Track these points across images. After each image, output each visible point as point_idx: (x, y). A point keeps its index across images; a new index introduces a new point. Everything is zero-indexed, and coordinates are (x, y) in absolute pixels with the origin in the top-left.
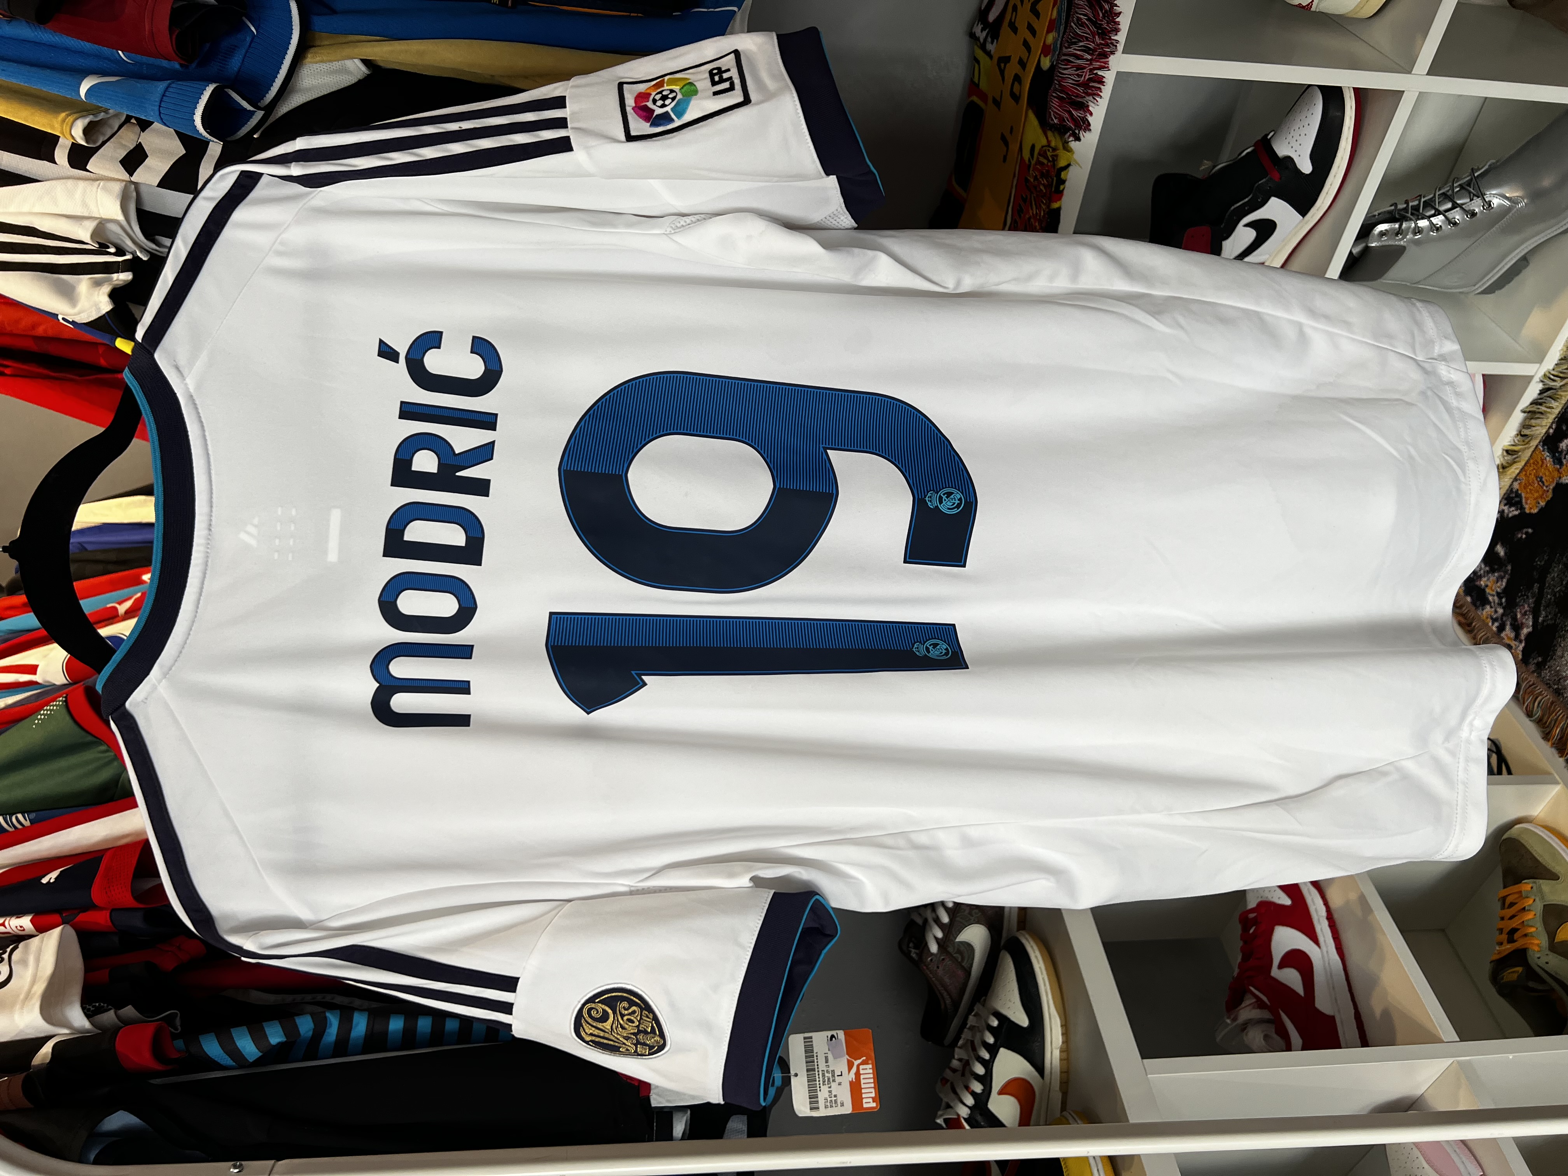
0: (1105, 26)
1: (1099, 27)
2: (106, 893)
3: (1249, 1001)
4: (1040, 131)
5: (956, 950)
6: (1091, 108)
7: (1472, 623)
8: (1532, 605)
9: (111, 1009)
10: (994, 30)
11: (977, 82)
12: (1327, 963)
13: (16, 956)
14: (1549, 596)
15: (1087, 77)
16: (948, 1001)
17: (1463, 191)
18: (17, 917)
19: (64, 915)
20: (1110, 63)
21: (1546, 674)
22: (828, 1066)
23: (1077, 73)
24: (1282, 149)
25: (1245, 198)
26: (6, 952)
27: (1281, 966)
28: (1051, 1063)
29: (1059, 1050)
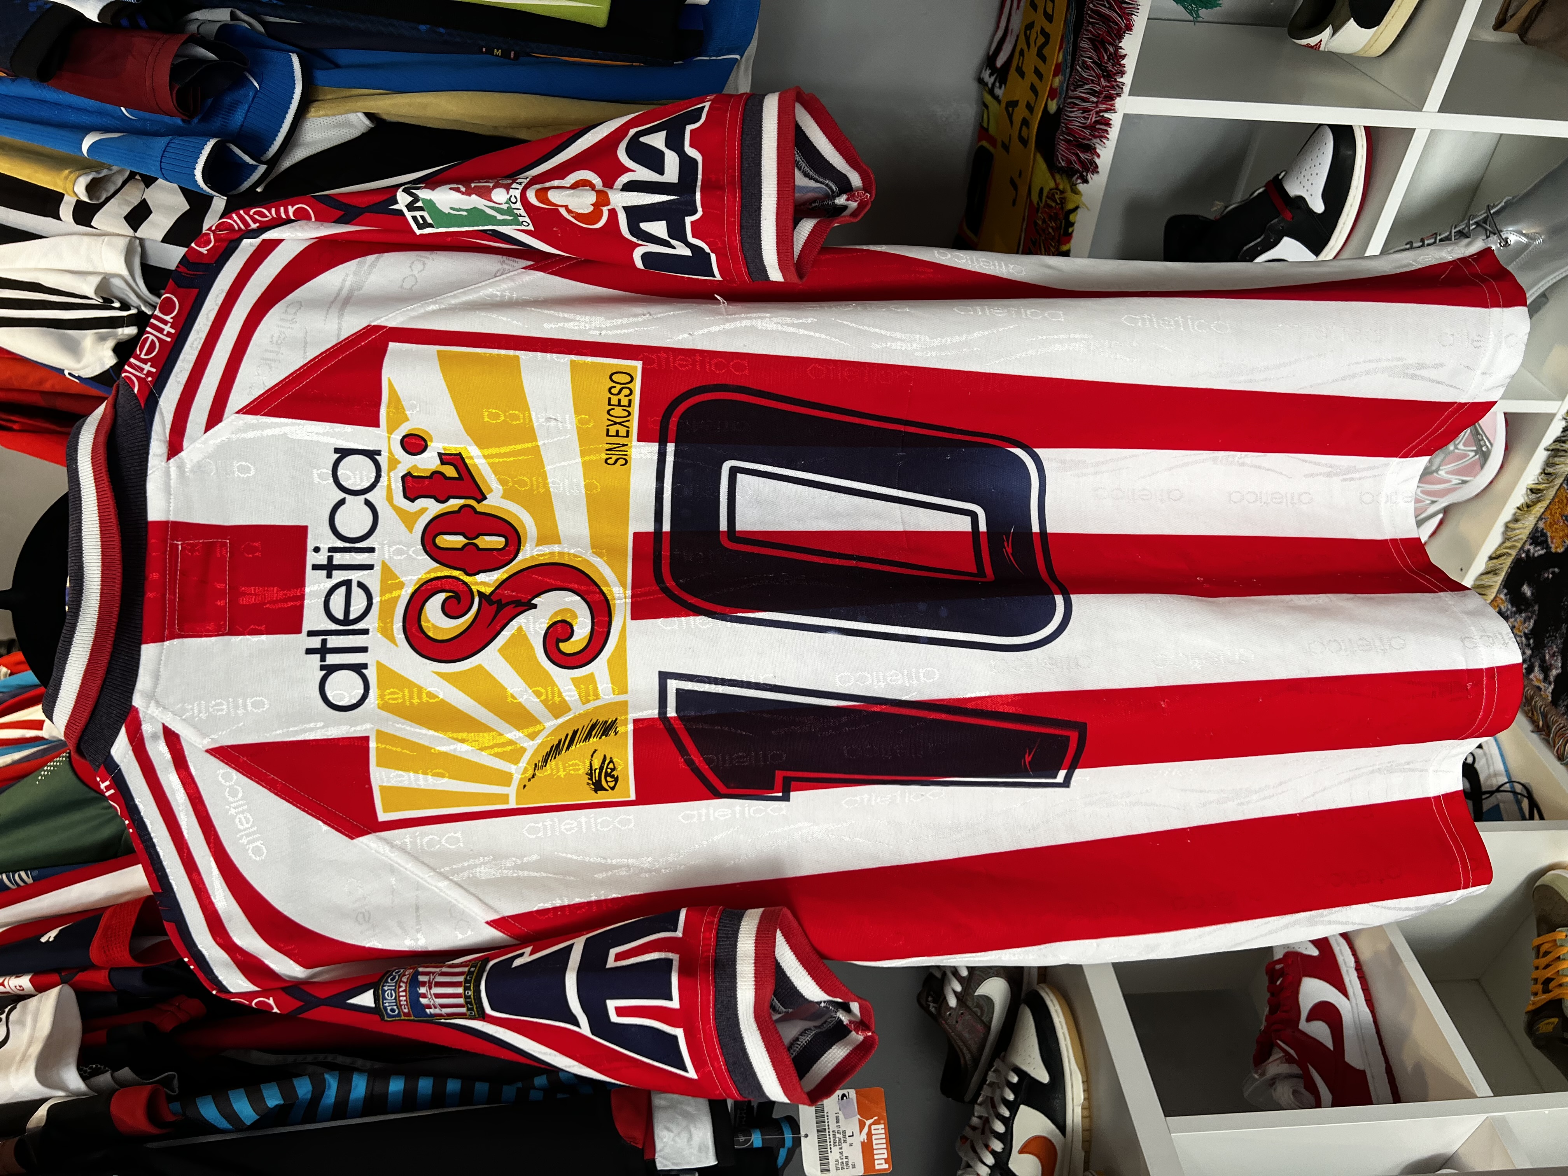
0: (1110, 68)
1: (1104, 69)
2: (105, 952)
3: (1277, 1055)
4: (1048, 174)
5: (975, 1004)
6: (1098, 151)
8: (1561, 646)
9: (107, 1071)
10: (1002, 75)
11: (986, 127)
12: (1356, 1016)
13: (14, 1016)
15: (1094, 120)
16: (968, 1056)
17: (1479, 229)
18: (17, 977)
19: (63, 974)
20: (1116, 105)
22: (839, 1127)
23: (1084, 115)
24: (1293, 189)
25: (1257, 238)
26: (4, 1012)
27: (1309, 1019)
28: (1073, 1120)
29: (1080, 1107)
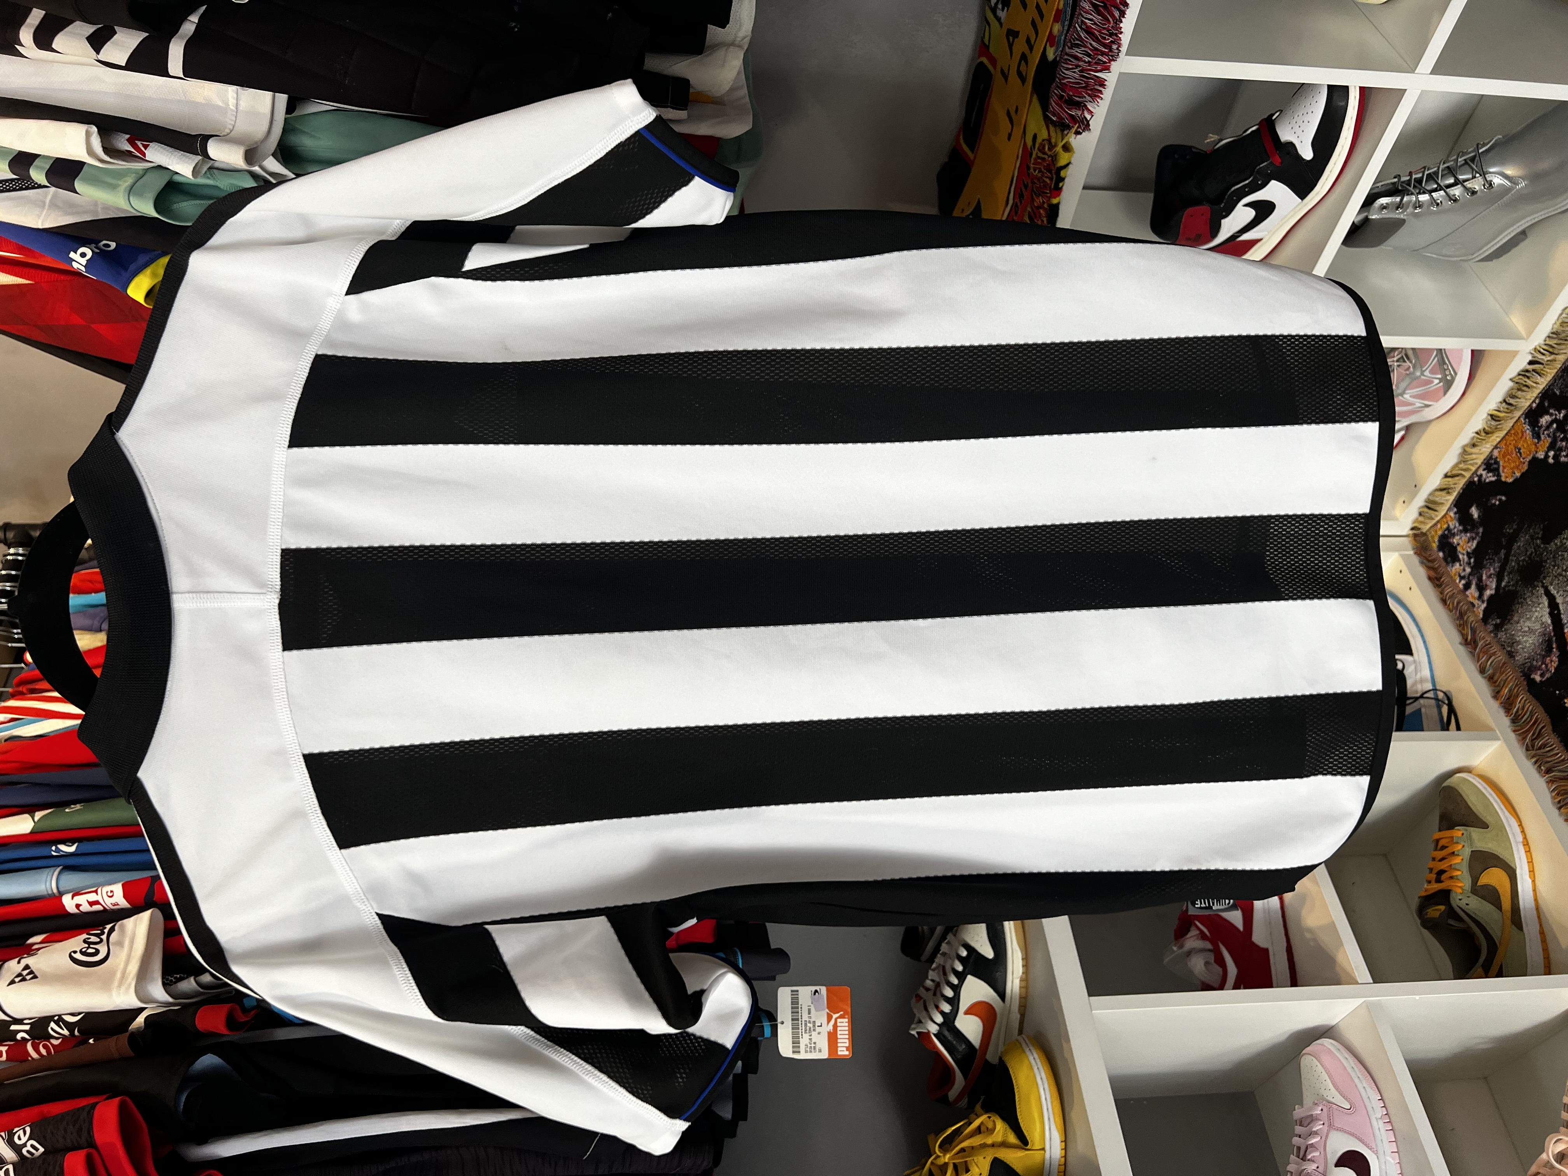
3: (1194, 932)
4: (1043, 123)
6: (1091, 109)
7: (1441, 578)
8: (1498, 570)
11: (987, 44)
14: (1513, 564)
20: (1112, 67)
21: (1502, 635)
22: (810, 1017)
24: (1285, 134)
25: (1246, 180)
28: (1012, 990)
29: (1019, 980)
